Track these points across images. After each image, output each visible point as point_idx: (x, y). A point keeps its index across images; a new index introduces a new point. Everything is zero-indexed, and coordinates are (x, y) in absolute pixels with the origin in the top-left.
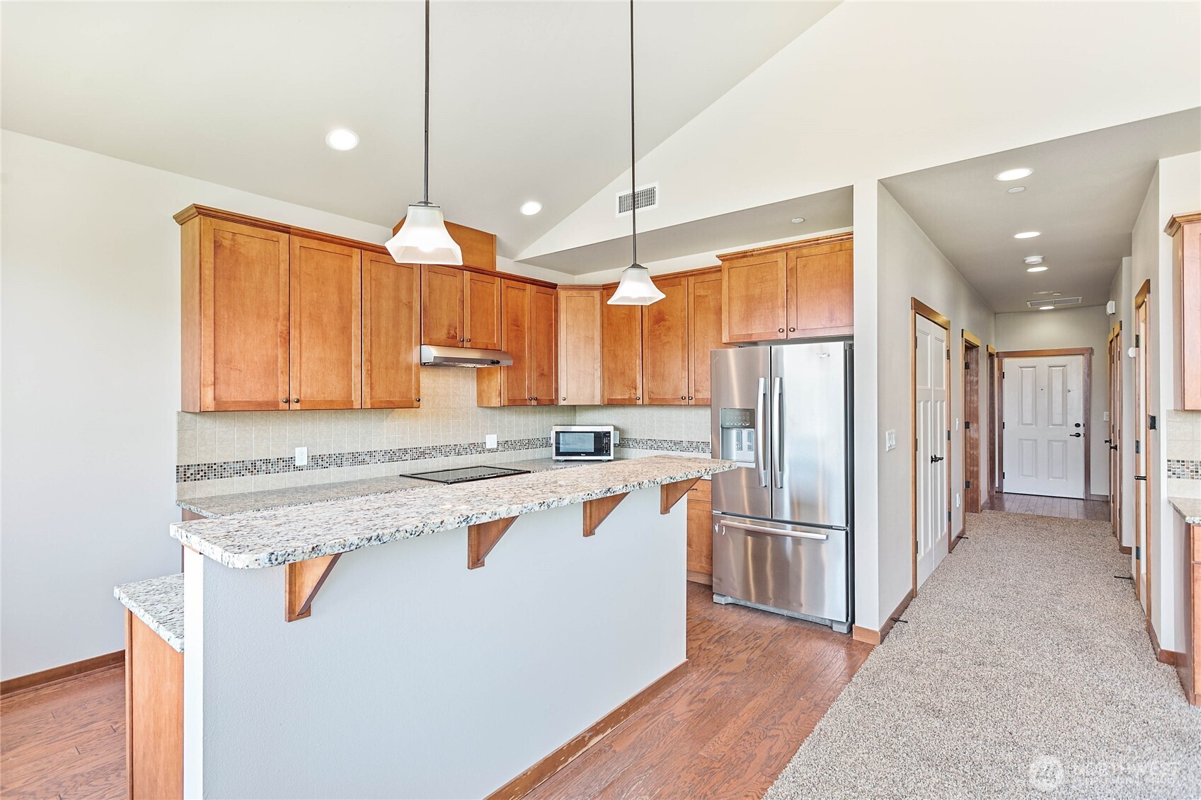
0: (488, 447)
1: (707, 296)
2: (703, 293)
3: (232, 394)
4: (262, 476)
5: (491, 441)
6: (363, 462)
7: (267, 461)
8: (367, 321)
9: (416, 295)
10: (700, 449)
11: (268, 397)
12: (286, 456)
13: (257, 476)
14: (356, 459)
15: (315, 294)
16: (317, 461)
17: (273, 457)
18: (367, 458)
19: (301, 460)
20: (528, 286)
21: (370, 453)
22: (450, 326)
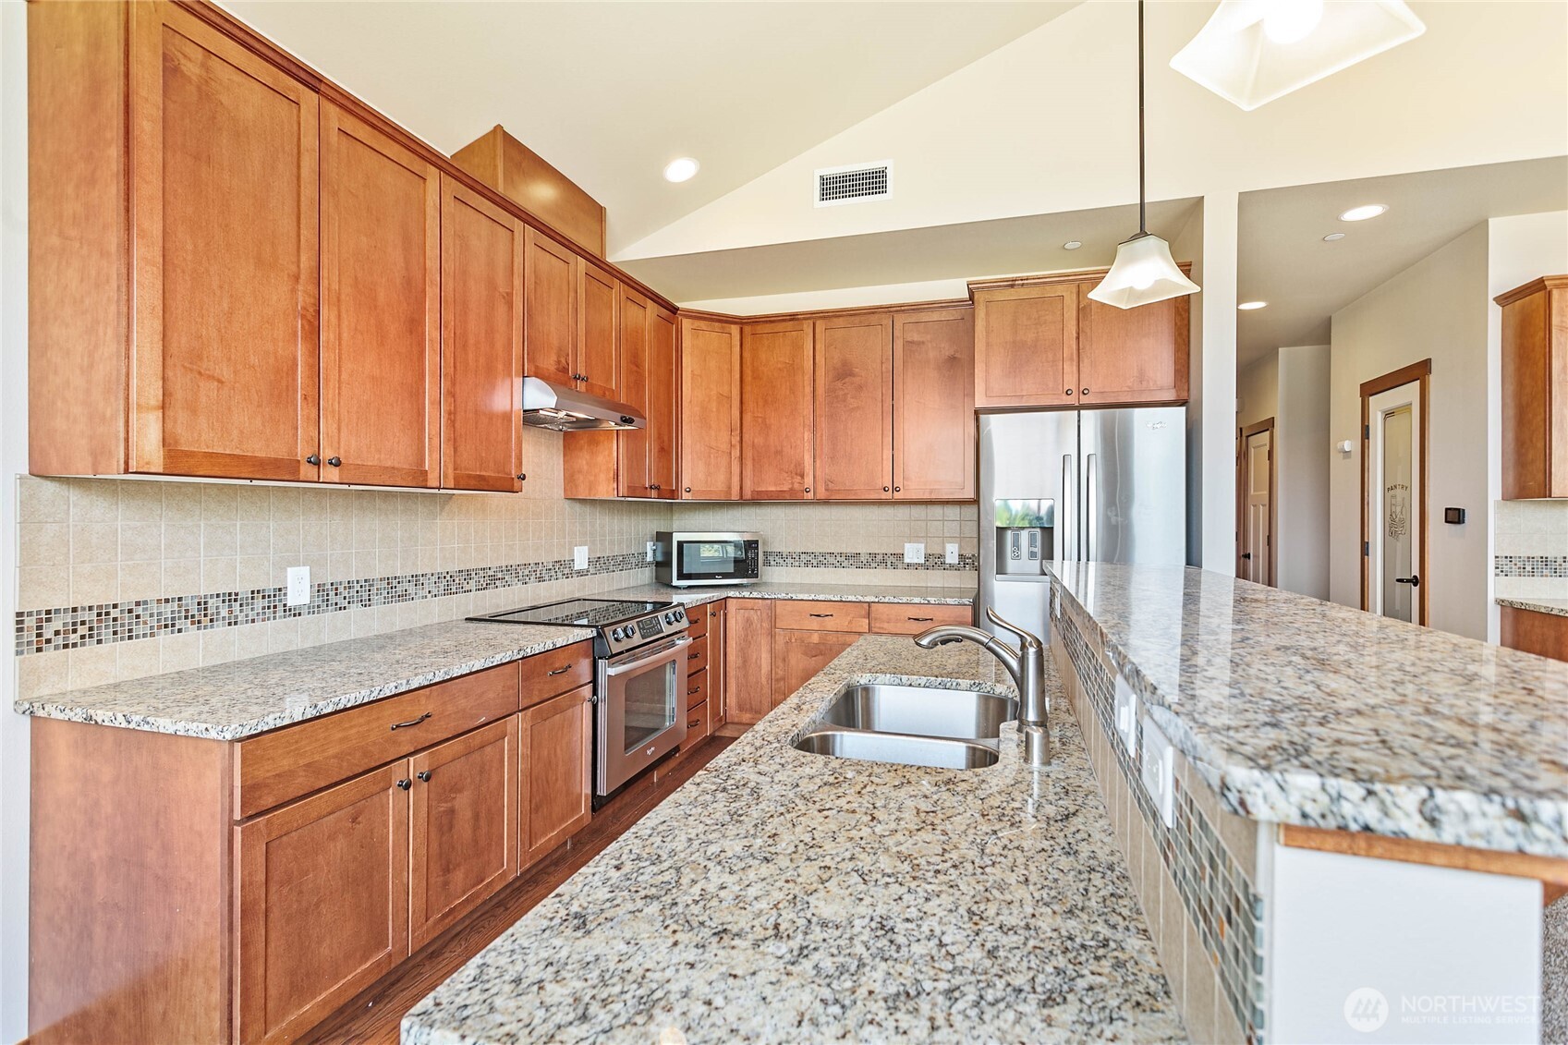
0: (577, 567)
1: (923, 343)
2: (916, 338)
3: (203, 437)
4: (220, 629)
5: (581, 558)
6: (403, 597)
7: (231, 598)
8: (449, 316)
9: (517, 282)
10: (889, 564)
11: (278, 450)
12: (270, 586)
13: (209, 630)
14: (394, 590)
15: (364, 239)
16: (327, 596)
17: (243, 589)
18: (411, 589)
19: (299, 594)
20: (650, 304)
21: (416, 579)
22: (560, 349)
